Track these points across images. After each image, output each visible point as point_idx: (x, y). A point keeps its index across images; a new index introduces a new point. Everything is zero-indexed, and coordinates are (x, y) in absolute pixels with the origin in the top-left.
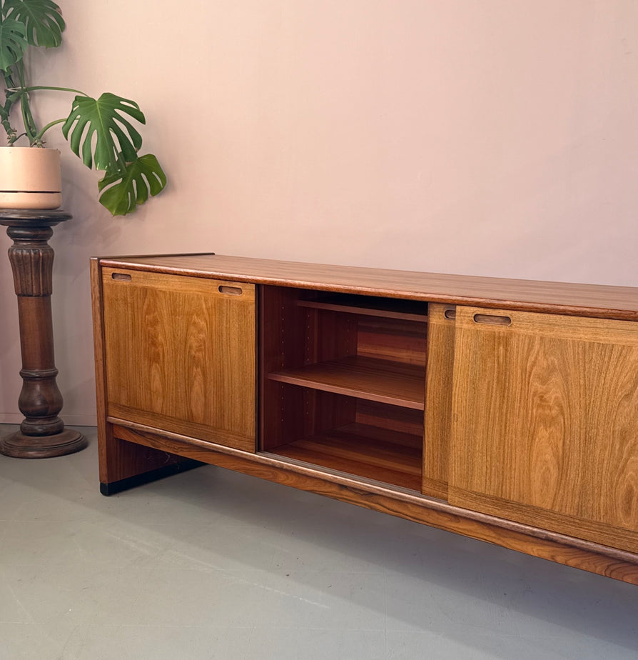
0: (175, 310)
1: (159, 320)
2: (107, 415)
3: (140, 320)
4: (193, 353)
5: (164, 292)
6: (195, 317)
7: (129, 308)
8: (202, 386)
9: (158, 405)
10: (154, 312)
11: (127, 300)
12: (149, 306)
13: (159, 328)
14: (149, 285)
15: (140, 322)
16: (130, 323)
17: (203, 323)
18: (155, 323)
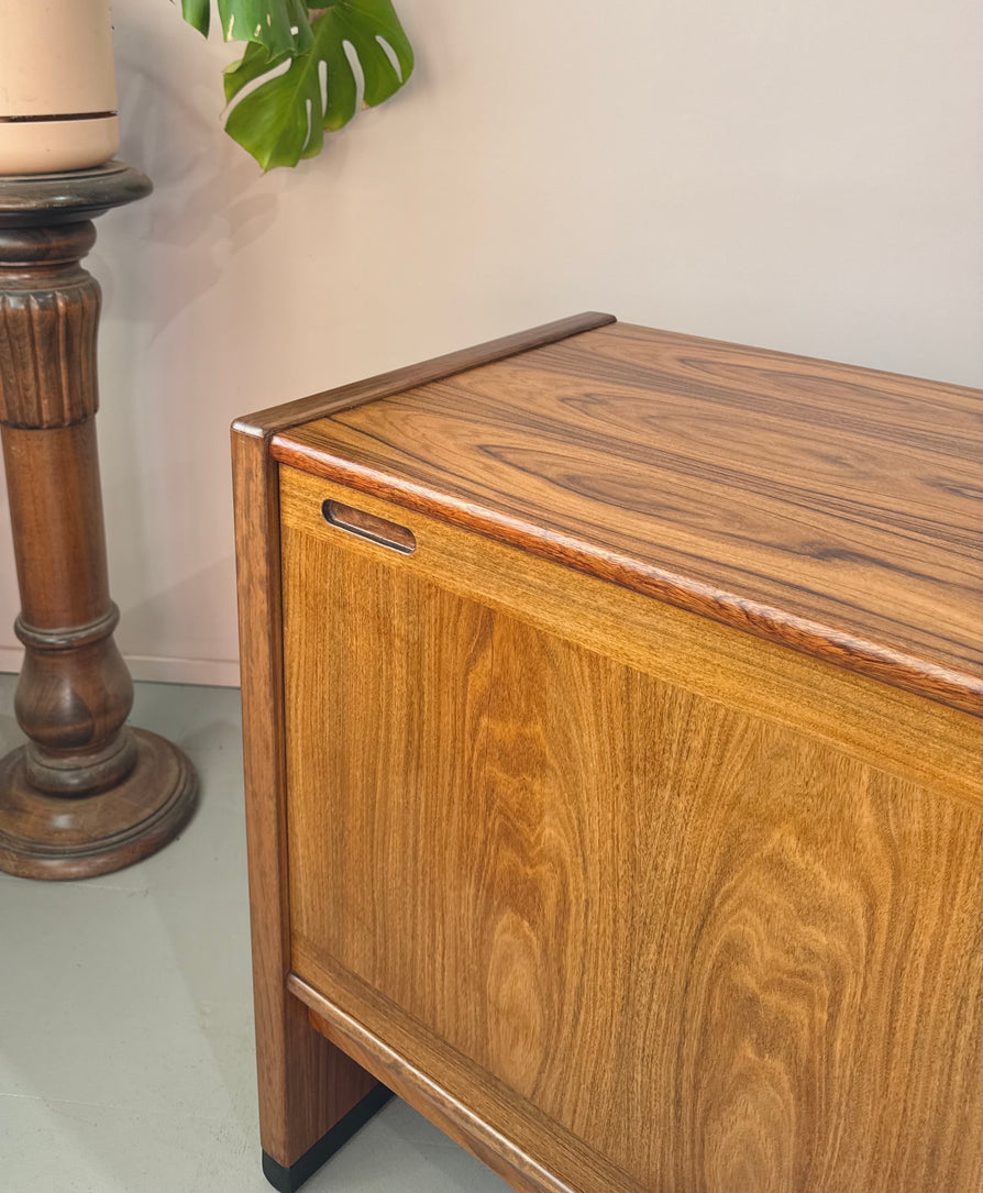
0: (653, 758)
1: (552, 761)
2: (288, 968)
3: (447, 719)
4: (748, 980)
5: (593, 659)
6: (782, 839)
7: (399, 659)
8: (790, 1141)
9: (521, 1064)
10: (526, 720)
11: (387, 620)
12: (496, 683)
13: (546, 791)
14: (506, 600)
15: (447, 729)
16: (398, 714)
17: (839, 888)
18: (525, 760)
